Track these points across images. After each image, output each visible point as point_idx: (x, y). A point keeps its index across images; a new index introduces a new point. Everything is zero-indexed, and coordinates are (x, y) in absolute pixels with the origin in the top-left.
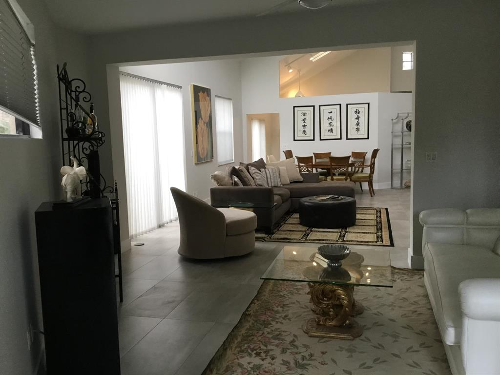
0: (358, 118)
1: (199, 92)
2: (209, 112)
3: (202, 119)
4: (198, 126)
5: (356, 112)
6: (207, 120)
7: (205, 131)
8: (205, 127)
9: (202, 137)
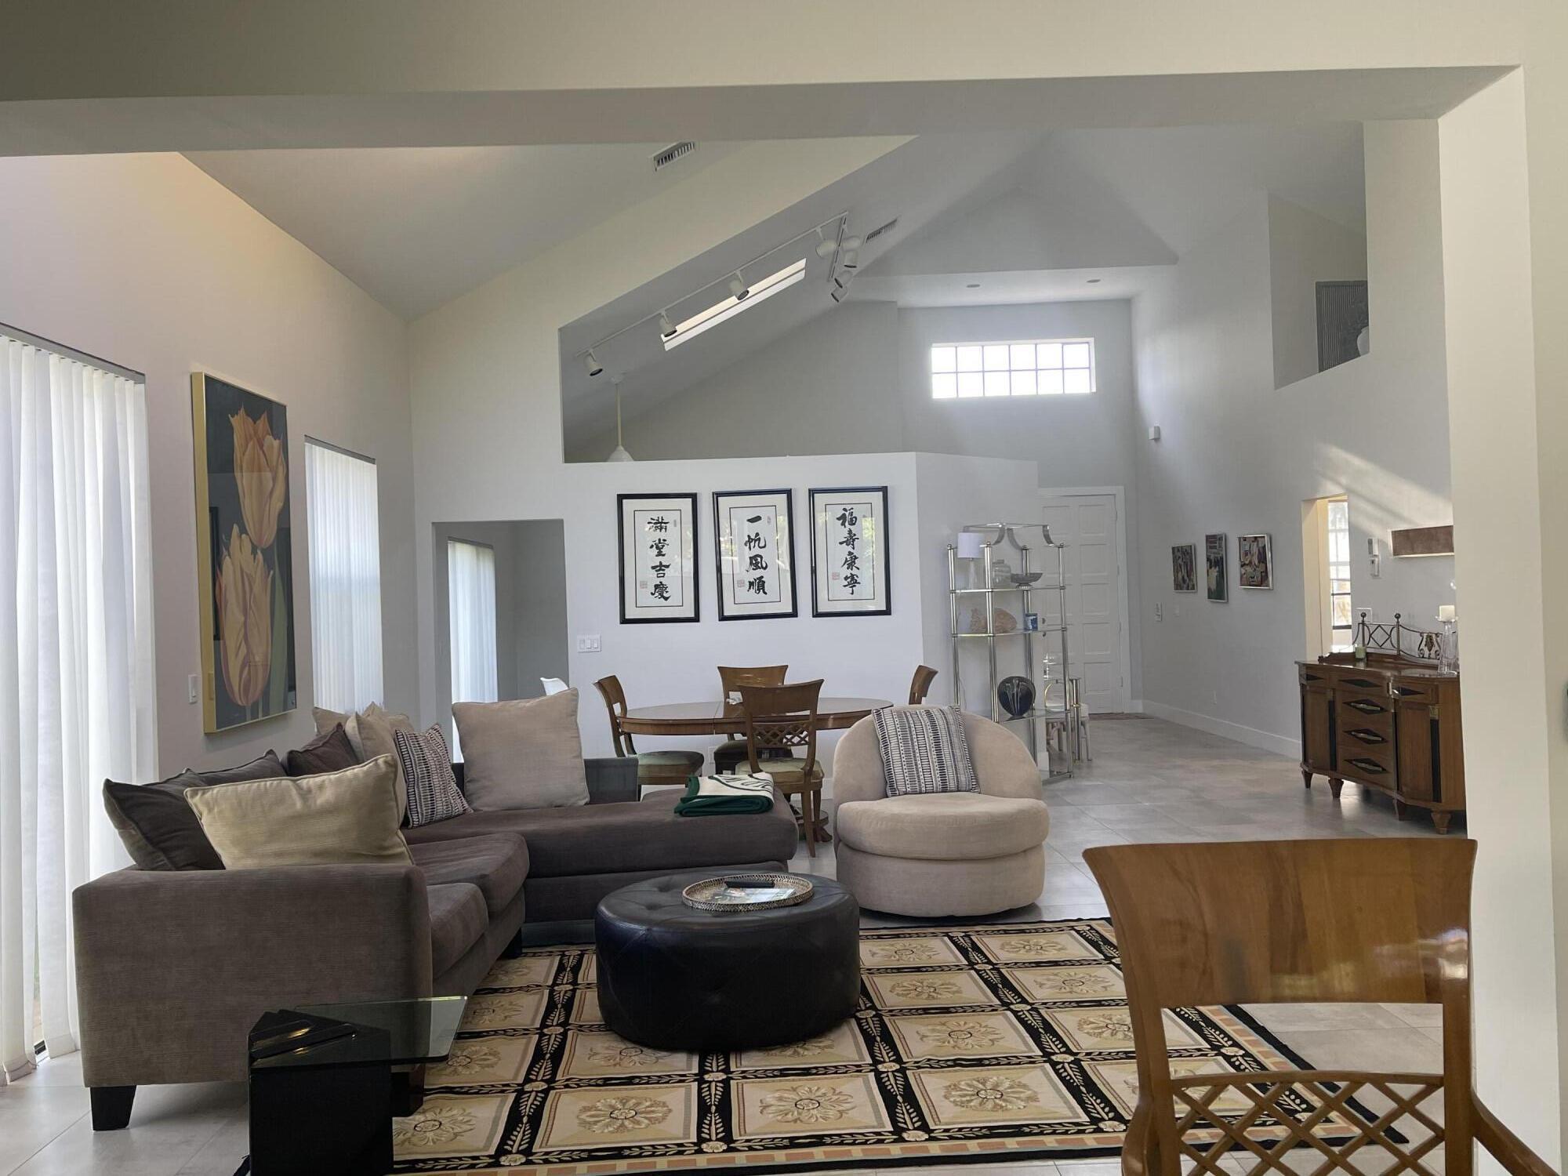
0: (851, 539)
1: (235, 413)
2: (280, 505)
3: (243, 530)
4: (227, 563)
5: (843, 518)
6: (270, 536)
7: (257, 588)
8: (256, 567)
9: (245, 613)
